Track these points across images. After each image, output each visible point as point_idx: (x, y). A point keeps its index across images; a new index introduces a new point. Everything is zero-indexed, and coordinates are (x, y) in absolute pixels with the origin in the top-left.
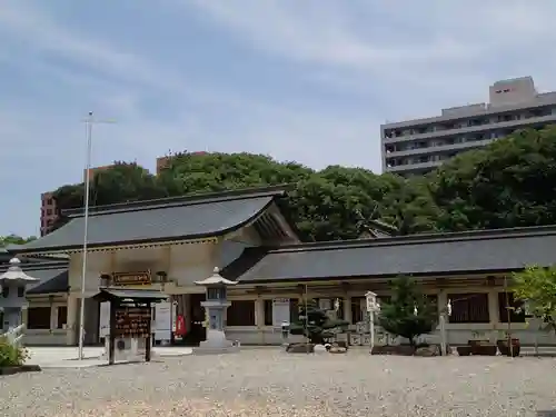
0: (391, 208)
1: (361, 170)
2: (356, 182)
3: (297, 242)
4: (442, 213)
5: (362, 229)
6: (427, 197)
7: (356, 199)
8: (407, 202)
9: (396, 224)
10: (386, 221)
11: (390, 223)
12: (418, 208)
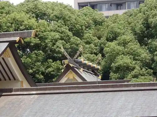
0: (92, 45)
1: (61, 4)
2: (58, 18)
3: (26, 85)
4: (144, 54)
5: (68, 68)
6: (129, 36)
7: (57, 35)
8: (109, 40)
9: (99, 64)
10: (89, 59)
11: (92, 61)
12: (121, 48)
